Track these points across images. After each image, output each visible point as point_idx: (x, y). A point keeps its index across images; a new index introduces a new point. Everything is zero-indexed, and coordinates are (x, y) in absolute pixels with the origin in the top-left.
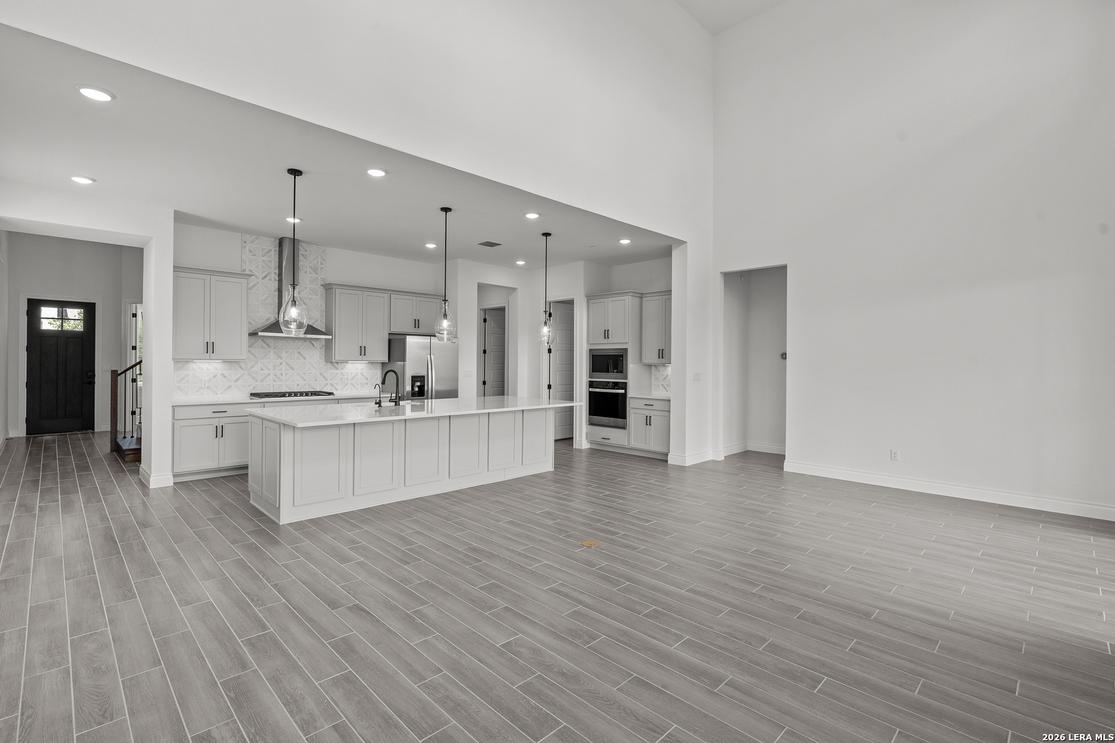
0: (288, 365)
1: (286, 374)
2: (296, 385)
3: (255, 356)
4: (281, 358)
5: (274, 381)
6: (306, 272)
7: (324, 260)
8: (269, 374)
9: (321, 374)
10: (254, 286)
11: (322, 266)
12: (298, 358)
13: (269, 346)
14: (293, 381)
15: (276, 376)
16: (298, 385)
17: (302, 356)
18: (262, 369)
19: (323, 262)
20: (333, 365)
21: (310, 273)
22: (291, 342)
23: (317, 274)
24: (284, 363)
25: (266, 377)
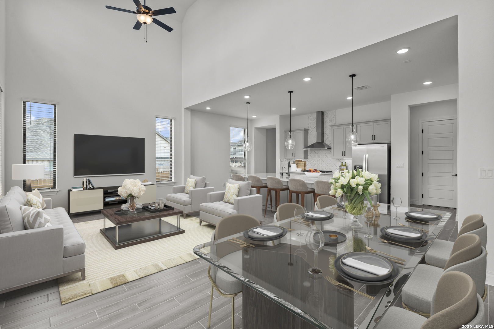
0: (322, 160)
1: (322, 164)
2: (325, 168)
3: (312, 157)
4: (320, 158)
5: (318, 166)
6: (328, 123)
7: (334, 116)
8: (316, 164)
9: (334, 164)
10: (311, 132)
11: (334, 118)
12: (325, 157)
13: (316, 153)
14: (324, 166)
15: (318, 164)
16: (326, 168)
17: (327, 156)
18: (314, 162)
19: (334, 117)
20: (339, 160)
21: (330, 123)
22: (323, 151)
23: (332, 122)
24: (321, 160)
25: (315, 165)
